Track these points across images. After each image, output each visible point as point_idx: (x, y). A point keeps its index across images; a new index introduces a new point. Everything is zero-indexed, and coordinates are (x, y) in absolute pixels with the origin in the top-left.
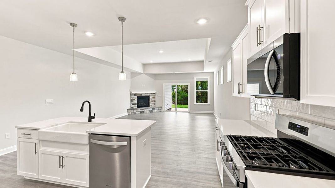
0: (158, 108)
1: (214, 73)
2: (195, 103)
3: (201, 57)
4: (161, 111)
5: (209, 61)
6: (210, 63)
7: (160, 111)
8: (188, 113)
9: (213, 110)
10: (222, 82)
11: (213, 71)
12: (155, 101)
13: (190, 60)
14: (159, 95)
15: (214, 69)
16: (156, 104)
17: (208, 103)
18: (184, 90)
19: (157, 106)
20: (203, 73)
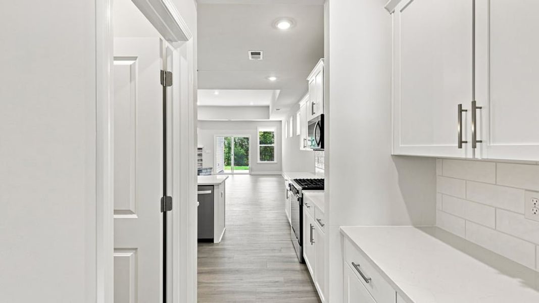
0: (207, 169)
1: (283, 122)
2: (259, 161)
3: (267, 102)
4: (211, 175)
5: (277, 110)
6: (278, 111)
7: (209, 173)
8: (248, 175)
9: (281, 170)
10: (291, 135)
11: (280, 120)
12: (201, 160)
13: (252, 104)
14: (207, 151)
15: (283, 118)
16: (203, 165)
17: (275, 161)
18: (238, 144)
19: (204, 167)
20: (268, 121)
